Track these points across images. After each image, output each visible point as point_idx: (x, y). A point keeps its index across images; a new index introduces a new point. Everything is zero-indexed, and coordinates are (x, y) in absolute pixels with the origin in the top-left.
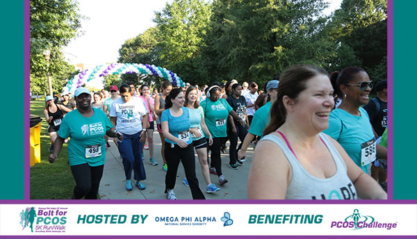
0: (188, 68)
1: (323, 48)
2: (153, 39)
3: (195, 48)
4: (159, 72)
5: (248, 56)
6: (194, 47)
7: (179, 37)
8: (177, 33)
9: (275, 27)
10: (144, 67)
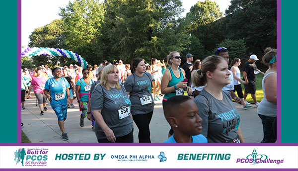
0: (87, 51)
2: (58, 28)
4: (67, 54)
5: (133, 43)
6: (92, 36)
7: (80, 28)
8: (79, 24)
9: (152, 23)
10: (55, 51)
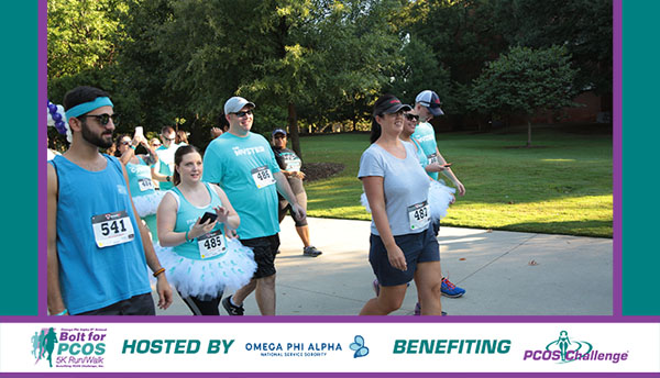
1: (380, 48)
3: (102, 45)
5: (231, 65)
6: (99, 42)
9: (285, 4)
